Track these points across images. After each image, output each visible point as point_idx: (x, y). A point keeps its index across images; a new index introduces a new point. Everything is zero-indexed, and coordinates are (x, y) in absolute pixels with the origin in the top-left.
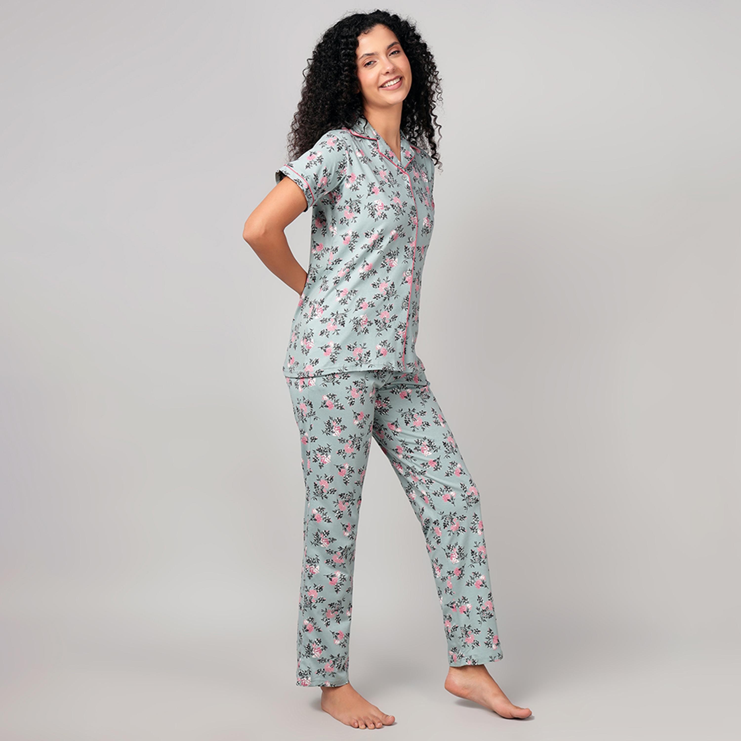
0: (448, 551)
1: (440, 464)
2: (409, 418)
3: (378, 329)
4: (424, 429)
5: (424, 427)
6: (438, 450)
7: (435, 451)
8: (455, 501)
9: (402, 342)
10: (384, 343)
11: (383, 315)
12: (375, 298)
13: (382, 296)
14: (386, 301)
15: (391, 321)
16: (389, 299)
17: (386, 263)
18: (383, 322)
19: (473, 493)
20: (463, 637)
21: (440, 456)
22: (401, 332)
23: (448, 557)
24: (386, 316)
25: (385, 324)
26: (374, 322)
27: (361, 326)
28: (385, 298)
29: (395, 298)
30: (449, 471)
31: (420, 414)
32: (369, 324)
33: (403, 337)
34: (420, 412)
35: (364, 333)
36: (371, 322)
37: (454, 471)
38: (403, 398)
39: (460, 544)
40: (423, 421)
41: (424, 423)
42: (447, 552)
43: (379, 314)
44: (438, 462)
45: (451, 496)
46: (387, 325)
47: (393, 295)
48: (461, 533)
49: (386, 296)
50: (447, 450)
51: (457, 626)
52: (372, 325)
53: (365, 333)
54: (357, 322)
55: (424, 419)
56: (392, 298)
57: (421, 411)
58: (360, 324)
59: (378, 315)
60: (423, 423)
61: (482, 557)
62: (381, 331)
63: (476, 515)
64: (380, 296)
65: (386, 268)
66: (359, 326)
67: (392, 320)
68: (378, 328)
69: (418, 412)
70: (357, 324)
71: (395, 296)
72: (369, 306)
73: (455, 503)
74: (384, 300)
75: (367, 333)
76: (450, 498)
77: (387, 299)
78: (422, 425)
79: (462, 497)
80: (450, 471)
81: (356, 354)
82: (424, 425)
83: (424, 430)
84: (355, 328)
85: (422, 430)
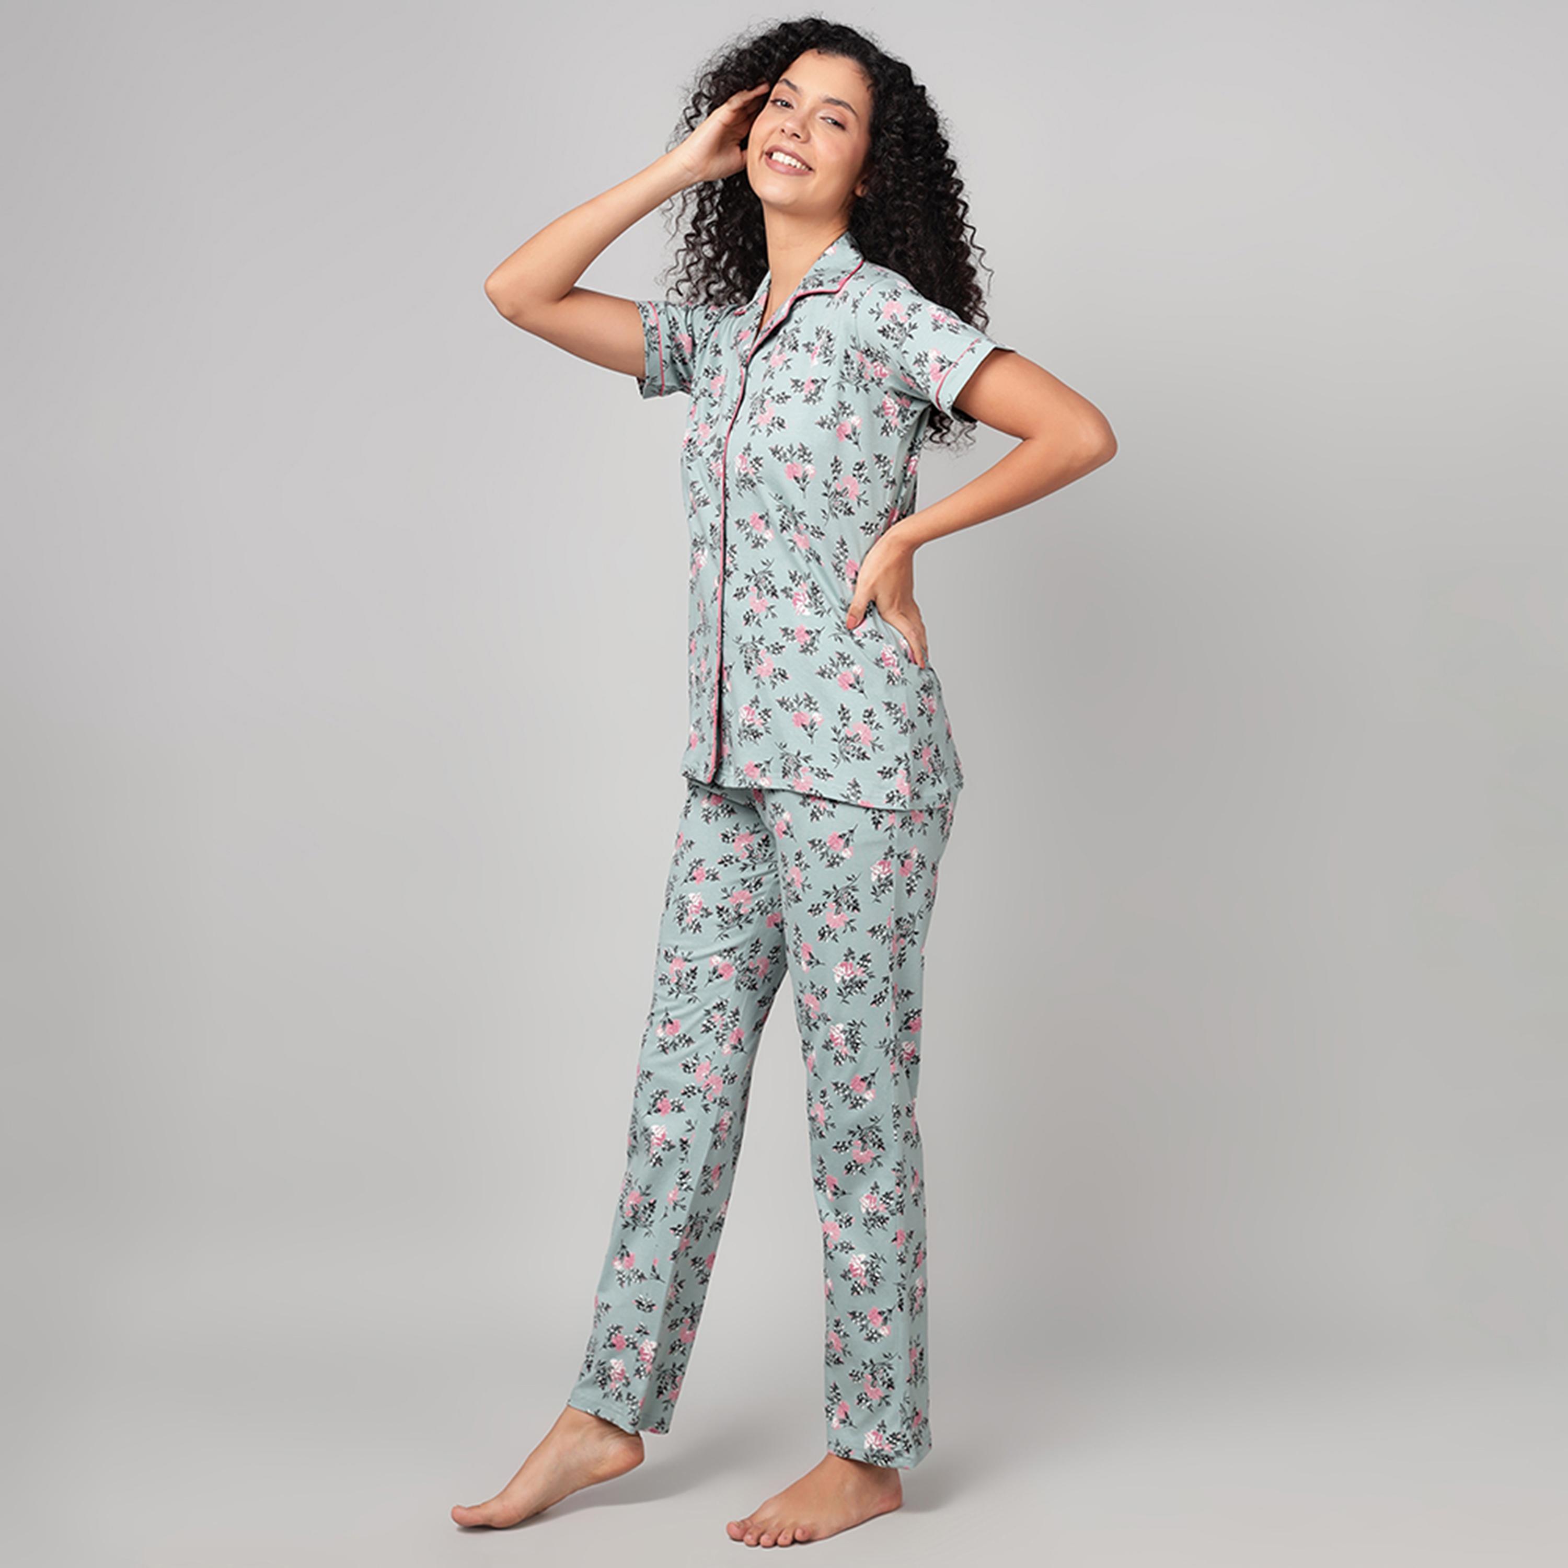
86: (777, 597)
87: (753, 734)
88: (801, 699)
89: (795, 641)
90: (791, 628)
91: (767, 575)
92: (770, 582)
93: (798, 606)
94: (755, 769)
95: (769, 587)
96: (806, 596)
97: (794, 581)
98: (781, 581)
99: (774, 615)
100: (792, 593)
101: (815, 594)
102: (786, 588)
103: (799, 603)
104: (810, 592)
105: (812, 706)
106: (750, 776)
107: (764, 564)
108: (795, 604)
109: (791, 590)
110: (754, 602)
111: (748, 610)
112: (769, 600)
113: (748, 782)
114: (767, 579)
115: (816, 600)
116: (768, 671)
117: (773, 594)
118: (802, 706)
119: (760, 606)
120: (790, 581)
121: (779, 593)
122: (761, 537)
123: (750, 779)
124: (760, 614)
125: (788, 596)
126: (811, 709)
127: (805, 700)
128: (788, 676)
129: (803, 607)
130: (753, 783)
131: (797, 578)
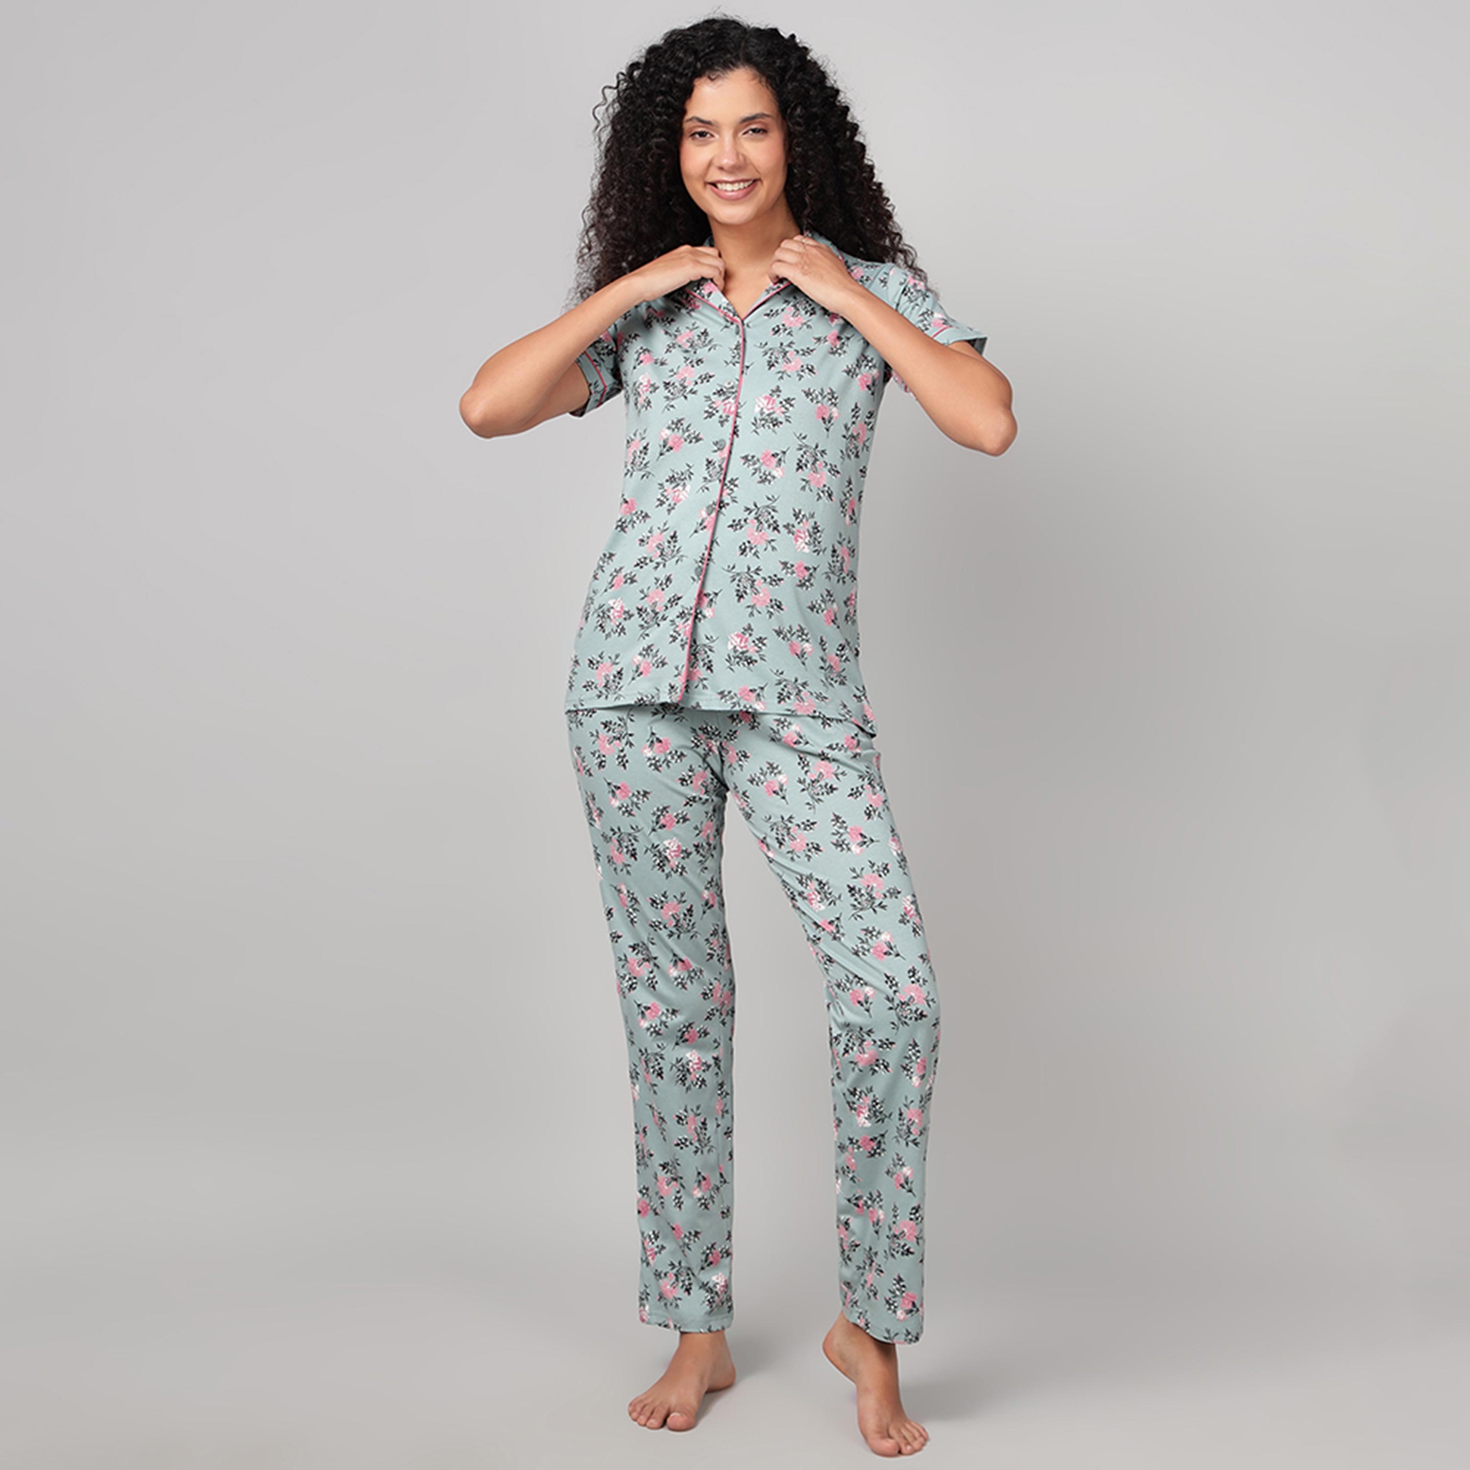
0: (851, 1098)
1: (842, 931)
2: (783, 835)
3: (642, 626)
4: (809, 857)
5: (809, 854)
6: (838, 902)
7: (830, 904)
8: (872, 1006)
9: (683, 646)
10: (647, 650)
11: (653, 598)
12: (638, 565)
13: (651, 561)
14: (659, 569)
15: (667, 608)
16: (664, 565)
17: (665, 497)
18: (653, 611)
19: (911, 997)
20: (864, 1268)
21: (841, 914)
22: (681, 626)
23: (851, 1108)
24: (657, 599)
25: (656, 614)
26: (636, 612)
27: (611, 620)
28: (658, 564)
29: (677, 562)
30: (860, 945)
31: (802, 826)
32: (626, 616)
33: (685, 634)
34: (803, 823)
35: (617, 634)
36: (631, 613)
37: (872, 947)
38: (770, 794)
39: (878, 1093)
40: (807, 842)
41: (810, 846)
42: (849, 1100)
43: (646, 596)
44: (837, 926)
45: (866, 995)
46: (660, 616)
47: (673, 557)
48: (881, 1072)
49: (659, 560)
50: (856, 903)
51: (858, 1243)
52: (632, 618)
53: (619, 634)
54: (604, 613)
55: (810, 836)
56: (671, 563)
57: (805, 821)
58: (609, 617)
59: (643, 598)
60: (808, 845)
61: (912, 1130)
62: (648, 628)
63: (916, 1045)
64: (648, 561)
65: (665, 506)
66: (608, 620)
67: (669, 605)
68: (643, 623)
69: (799, 823)
70: (603, 617)
71: (676, 559)
72: (626, 582)
73: (871, 1011)
74: (656, 568)
75: (622, 634)
76: (862, 999)
77: (661, 566)
78: (806, 848)
79: (887, 1002)
80: (862, 947)
81: (600, 674)
82: (809, 850)
83: (809, 860)
84: (601, 625)
85: (806, 859)
86: (779, 531)
87: (746, 660)
88: (794, 630)
89: (794, 575)
90: (791, 562)
91: (770, 510)
92: (772, 517)
93: (799, 543)
94: (751, 694)
95: (771, 521)
96: (807, 534)
97: (797, 518)
98: (783, 517)
99: (774, 548)
100: (794, 529)
101: (815, 533)
102: (788, 524)
103: (800, 540)
104: (811, 530)
105: (804, 637)
106: (746, 699)
107: (769, 499)
108: (797, 541)
109: (793, 526)
110: (753, 534)
111: (745, 541)
112: (771, 534)
113: (742, 705)
114: (769, 513)
115: (815, 539)
116: (765, 601)
117: (775, 529)
118: (795, 636)
119: (759, 538)
120: (794, 518)
121: (781, 528)
122: (770, 474)
123: (745, 702)
124: (759, 546)
125: (789, 532)
126: (803, 640)
127: (798, 631)
128: (783, 607)
129: (804, 545)
130: (748, 706)
131: (801, 516)
